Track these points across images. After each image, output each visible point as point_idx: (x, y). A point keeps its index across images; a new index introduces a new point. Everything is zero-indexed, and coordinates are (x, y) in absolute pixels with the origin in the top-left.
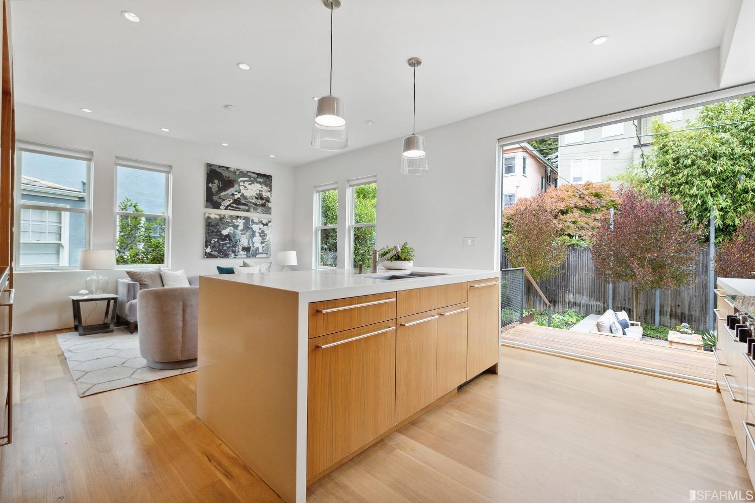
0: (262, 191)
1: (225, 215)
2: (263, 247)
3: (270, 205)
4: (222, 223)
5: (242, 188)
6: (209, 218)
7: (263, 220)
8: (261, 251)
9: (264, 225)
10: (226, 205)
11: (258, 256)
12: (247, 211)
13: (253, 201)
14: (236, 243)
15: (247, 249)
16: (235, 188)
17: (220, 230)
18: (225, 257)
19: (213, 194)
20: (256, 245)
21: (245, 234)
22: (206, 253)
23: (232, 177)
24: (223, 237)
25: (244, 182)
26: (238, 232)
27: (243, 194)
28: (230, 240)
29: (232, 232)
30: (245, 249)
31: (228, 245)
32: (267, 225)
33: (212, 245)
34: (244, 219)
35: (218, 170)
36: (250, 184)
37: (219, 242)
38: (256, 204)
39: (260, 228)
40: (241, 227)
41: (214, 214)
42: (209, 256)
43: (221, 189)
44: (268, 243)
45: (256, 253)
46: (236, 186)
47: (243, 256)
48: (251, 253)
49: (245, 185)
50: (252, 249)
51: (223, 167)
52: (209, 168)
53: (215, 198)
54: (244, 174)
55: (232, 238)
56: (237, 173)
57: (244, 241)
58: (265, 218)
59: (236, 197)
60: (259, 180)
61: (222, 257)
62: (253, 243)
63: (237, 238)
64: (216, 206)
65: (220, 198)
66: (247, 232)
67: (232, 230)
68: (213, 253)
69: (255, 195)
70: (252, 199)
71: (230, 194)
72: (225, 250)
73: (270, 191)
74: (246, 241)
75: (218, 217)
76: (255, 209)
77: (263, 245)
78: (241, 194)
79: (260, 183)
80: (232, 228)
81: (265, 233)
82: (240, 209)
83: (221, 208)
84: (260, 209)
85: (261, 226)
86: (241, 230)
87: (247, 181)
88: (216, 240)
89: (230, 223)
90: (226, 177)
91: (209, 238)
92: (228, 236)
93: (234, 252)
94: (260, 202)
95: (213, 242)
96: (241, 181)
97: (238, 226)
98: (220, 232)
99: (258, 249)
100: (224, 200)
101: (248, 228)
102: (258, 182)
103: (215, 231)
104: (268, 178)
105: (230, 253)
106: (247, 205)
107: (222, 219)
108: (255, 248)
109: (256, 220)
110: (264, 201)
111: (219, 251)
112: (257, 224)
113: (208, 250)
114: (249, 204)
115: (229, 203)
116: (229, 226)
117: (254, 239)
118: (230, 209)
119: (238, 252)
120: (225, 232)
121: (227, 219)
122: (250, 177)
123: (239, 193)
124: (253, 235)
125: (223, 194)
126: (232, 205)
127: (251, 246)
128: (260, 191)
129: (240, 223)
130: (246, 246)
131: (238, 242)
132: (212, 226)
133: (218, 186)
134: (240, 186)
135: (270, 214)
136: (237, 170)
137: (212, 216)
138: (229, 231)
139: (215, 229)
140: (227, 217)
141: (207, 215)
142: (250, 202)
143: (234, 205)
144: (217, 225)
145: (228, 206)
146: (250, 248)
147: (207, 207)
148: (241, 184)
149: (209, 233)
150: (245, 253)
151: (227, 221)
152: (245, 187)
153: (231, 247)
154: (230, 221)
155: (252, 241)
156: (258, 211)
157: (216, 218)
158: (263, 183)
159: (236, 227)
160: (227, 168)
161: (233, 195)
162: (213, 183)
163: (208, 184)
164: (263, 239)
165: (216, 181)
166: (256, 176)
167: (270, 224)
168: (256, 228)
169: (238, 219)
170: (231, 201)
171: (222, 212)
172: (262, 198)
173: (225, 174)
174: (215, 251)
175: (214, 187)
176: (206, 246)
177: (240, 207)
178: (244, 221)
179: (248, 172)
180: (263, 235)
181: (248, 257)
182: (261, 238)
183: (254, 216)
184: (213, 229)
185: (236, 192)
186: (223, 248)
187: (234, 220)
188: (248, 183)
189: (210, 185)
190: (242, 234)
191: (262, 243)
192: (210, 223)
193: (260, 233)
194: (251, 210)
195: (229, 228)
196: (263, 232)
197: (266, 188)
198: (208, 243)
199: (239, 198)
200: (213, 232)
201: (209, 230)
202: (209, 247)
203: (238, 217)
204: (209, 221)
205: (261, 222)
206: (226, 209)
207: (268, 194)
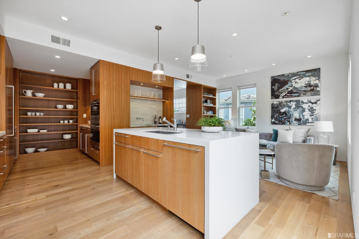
0: (310, 81)
1: (282, 101)
2: (312, 118)
3: (318, 89)
4: (280, 106)
5: (293, 83)
6: (273, 104)
7: (311, 100)
8: (310, 120)
9: (312, 103)
10: (283, 95)
11: (307, 124)
12: (298, 96)
13: (303, 89)
14: (290, 116)
15: (299, 120)
16: (288, 85)
17: (280, 110)
18: (283, 124)
19: (275, 92)
20: (306, 117)
21: (297, 111)
22: (272, 122)
23: (286, 79)
24: (282, 114)
25: (295, 79)
26: (291, 110)
27: (294, 87)
28: (286, 114)
29: (287, 110)
30: (296, 120)
31: (285, 118)
32: (316, 103)
33: (275, 118)
34: (295, 102)
35: (277, 78)
36: (299, 80)
37: (279, 116)
38: (305, 91)
39: (309, 106)
40: (294, 106)
41: (276, 101)
42: (273, 123)
43: (279, 88)
44: (317, 115)
45: (306, 122)
46: (289, 84)
47: (295, 124)
48: (301, 122)
49: (296, 81)
50: (302, 119)
51: (280, 75)
52: (272, 79)
53: (276, 93)
54: (294, 75)
55: (288, 114)
56: (290, 76)
57: (296, 115)
58: (313, 99)
59: (289, 90)
60: (307, 75)
61: (281, 124)
62: (303, 116)
63: (291, 113)
64: (277, 97)
65: (279, 92)
66: (298, 109)
67: (287, 109)
68: (276, 122)
69: (304, 85)
70: (302, 88)
71: (285, 89)
72: (283, 120)
73: (319, 79)
74: (298, 115)
75: (278, 103)
76: (305, 94)
77: (312, 117)
78: (293, 87)
79: (309, 76)
80: (287, 108)
81: (314, 109)
82: (293, 96)
83: (280, 98)
84: (309, 93)
85: (310, 104)
86: (293, 109)
87: (297, 78)
88: (277, 115)
89: (286, 105)
90: (282, 80)
91: (273, 114)
92: (285, 113)
93: (289, 122)
94: (309, 89)
95: (275, 116)
96: (293, 80)
97: (291, 106)
98: (280, 111)
99: (308, 119)
100: (281, 93)
101: (299, 106)
102: (306, 77)
103: (277, 110)
104: (316, 71)
105: (286, 122)
106: (298, 93)
107: (280, 103)
108: (305, 119)
109: (305, 101)
110: (312, 88)
111: (279, 121)
112: (307, 103)
113: (273, 120)
114: (299, 92)
115: (285, 94)
116: (285, 107)
117: (304, 114)
118: (285, 98)
119: (292, 121)
120: (282, 111)
121: (284, 103)
122: (300, 75)
123: (291, 87)
124: (304, 110)
125: (281, 90)
126: (287, 95)
127: (301, 117)
128: (309, 81)
129: (293, 105)
130: (298, 118)
131: (292, 116)
132: (275, 108)
133: (278, 86)
134: (292, 82)
135: (319, 95)
136: (290, 74)
137: (275, 103)
138: (285, 110)
139: (276, 109)
140: (283, 102)
141: (272, 103)
142: (300, 91)
143: (288, 95)
144: (278, 107)
145: (284, 96)
146: (301, 119)
147: (272, 99)
148: (293, 81)
149: (273, 112)
150: (297, 122)
151: (283, 104)
152: (296, 82)
153: (287, 119)
154: (285, 104)
155: (303, 115)
156: (307, 95)
157: (277, 104)
158: (311, 75)
159: (290, 107)
160: (283, 75)
161: (287, 89)
162: (274, 85)
163: (272, 86)
164: (313, 113)
165: (277, 84)
166: (305, 73)
167: (318, 102)
168: (304, 106)
169: (291, 102)
170: (286, 93)
171: (281, 100)
172: (310, 86)
173: (282, 79)
174: (277, 121)
175: (275, 88)
176: (272, 118)
177: (293, 95)
178: (295, 103)
179: (298, 72)
180: (312, 110)
181: (299, 125)
182: (310, 113)
183: (304, 99)
184: (275, 109)
185: (289, 87)
186: (281, 119)
187: (288, 103)
188: (298, 79)
189: (273, 87)
190: (294, 111)
191: (311, 116)
192: (273, 107)
193: (309, 110)
194: (302, 95)
195: (285, 108)
196: (312, 108)
197: (314, 78)
198: (273, 117)
199: (292, 90)
200: (275, 111)
201: (273, 110)
202: (273, 119)
203: (291, 101)
204: (273, 105)
205: (310, 102)
206: (283, 97)
207: (317, 82)
